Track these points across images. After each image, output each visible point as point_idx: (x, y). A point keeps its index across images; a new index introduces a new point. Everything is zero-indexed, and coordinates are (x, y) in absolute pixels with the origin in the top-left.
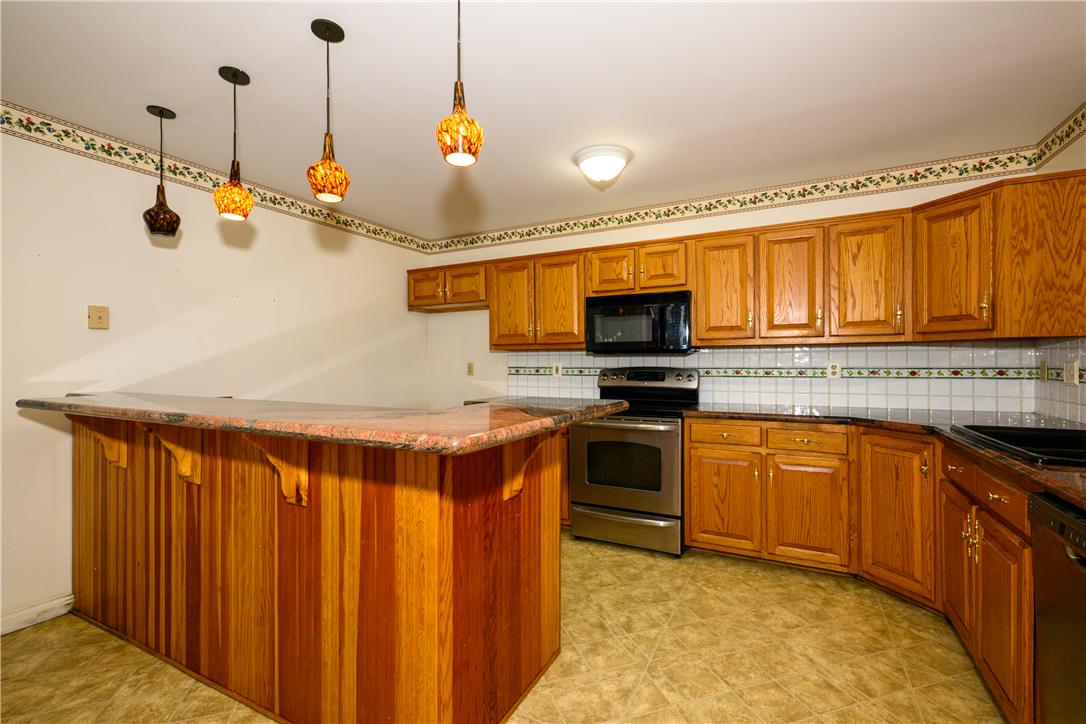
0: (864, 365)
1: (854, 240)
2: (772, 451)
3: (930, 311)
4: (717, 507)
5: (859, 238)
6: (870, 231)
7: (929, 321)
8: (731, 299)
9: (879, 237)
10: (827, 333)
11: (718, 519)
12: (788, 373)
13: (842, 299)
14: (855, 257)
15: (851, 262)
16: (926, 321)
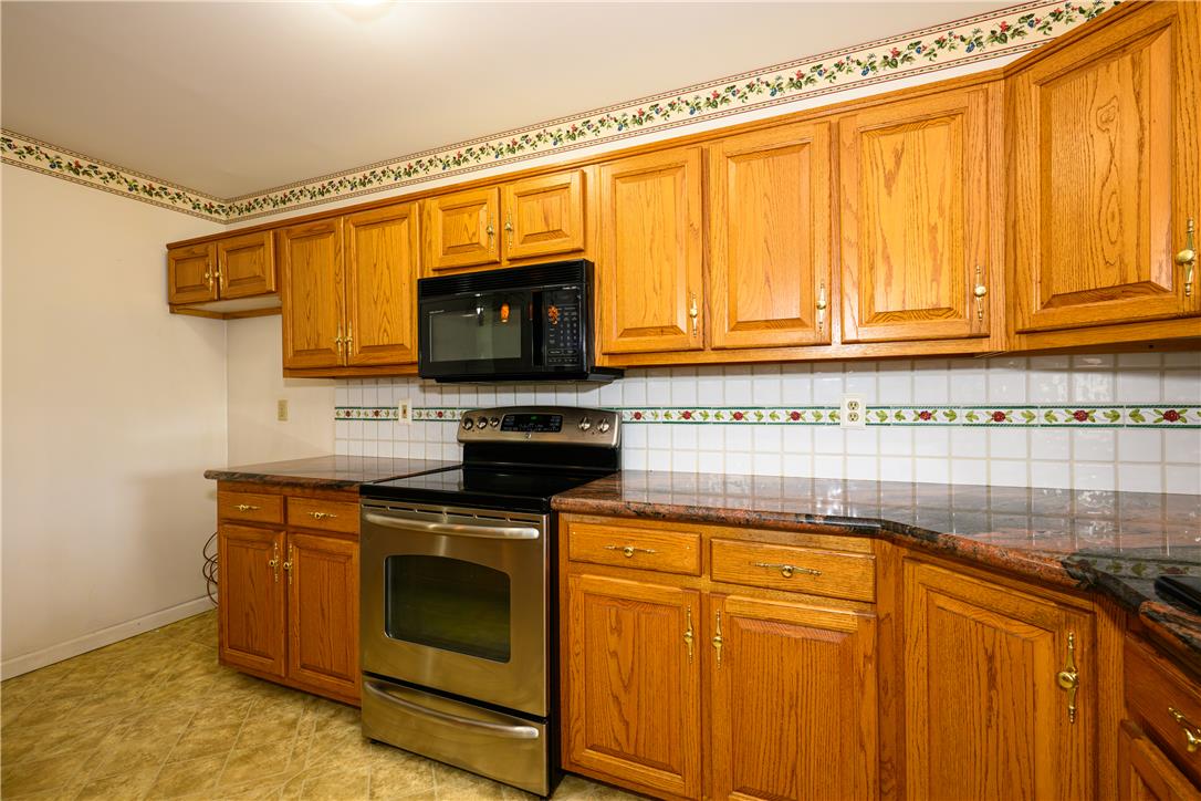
0: (907, 402)
1: (888, 143)
2: (721, 587)
3: (1045, 281)
4: (616, 698)
5: (898, 138)
6: (922, 122)
7: (1045, 305)
8: (660, 274)
9: (938, 134)
10: (837, 338)
11: (618, 726)
12: (772, 416)
13: (866, 265)
14: (890, 180)
15: (883, 191)
16: (1036, 305)
